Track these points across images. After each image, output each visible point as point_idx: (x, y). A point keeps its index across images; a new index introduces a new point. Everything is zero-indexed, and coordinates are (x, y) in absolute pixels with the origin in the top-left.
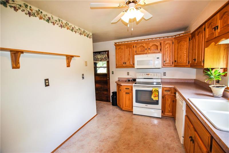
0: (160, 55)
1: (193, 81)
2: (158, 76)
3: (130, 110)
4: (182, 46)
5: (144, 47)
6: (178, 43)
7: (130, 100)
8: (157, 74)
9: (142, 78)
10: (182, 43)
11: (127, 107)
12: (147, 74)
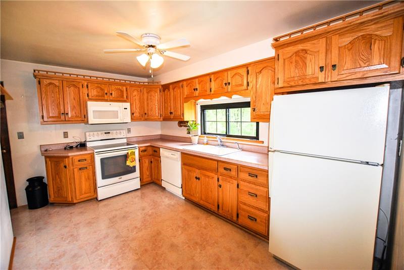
0: (128, 105)
1: (159, 137)
2: (122, 134)
3: (91, 196)
4: (152, 97)
5: (102, 89)
6: (148, 93)
7: (89, 178)
8: (121, 131)
9: (98, 139)
10: (153, 93)
11: (85, 193)
12: (105, 133)
